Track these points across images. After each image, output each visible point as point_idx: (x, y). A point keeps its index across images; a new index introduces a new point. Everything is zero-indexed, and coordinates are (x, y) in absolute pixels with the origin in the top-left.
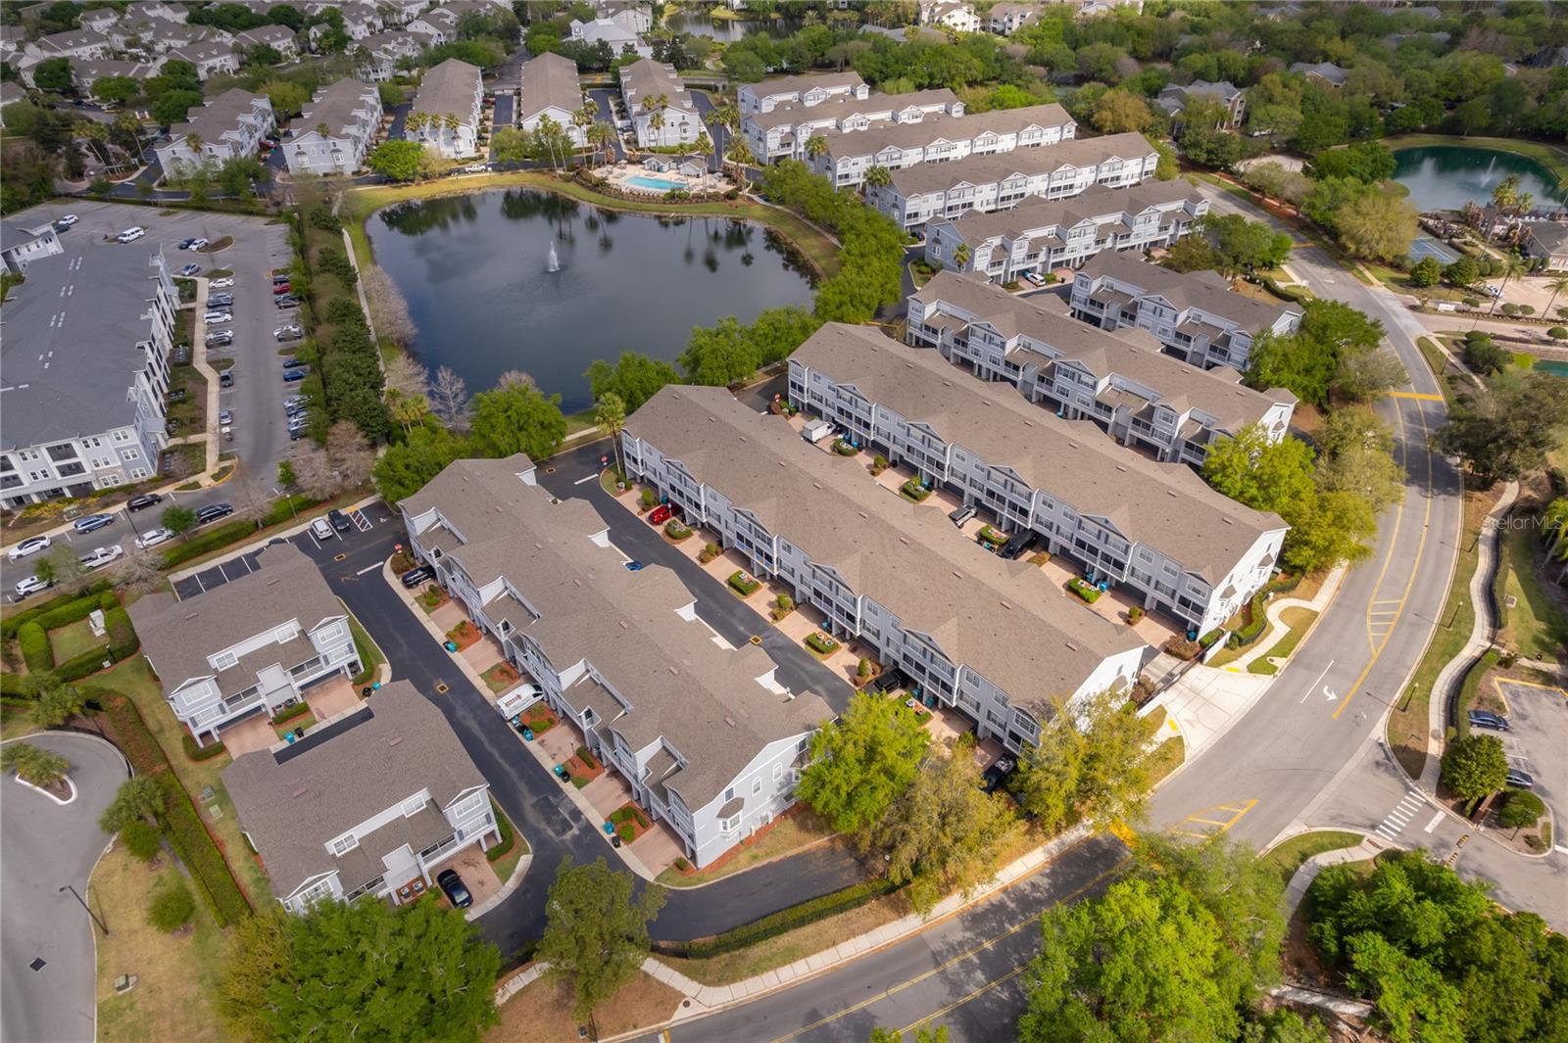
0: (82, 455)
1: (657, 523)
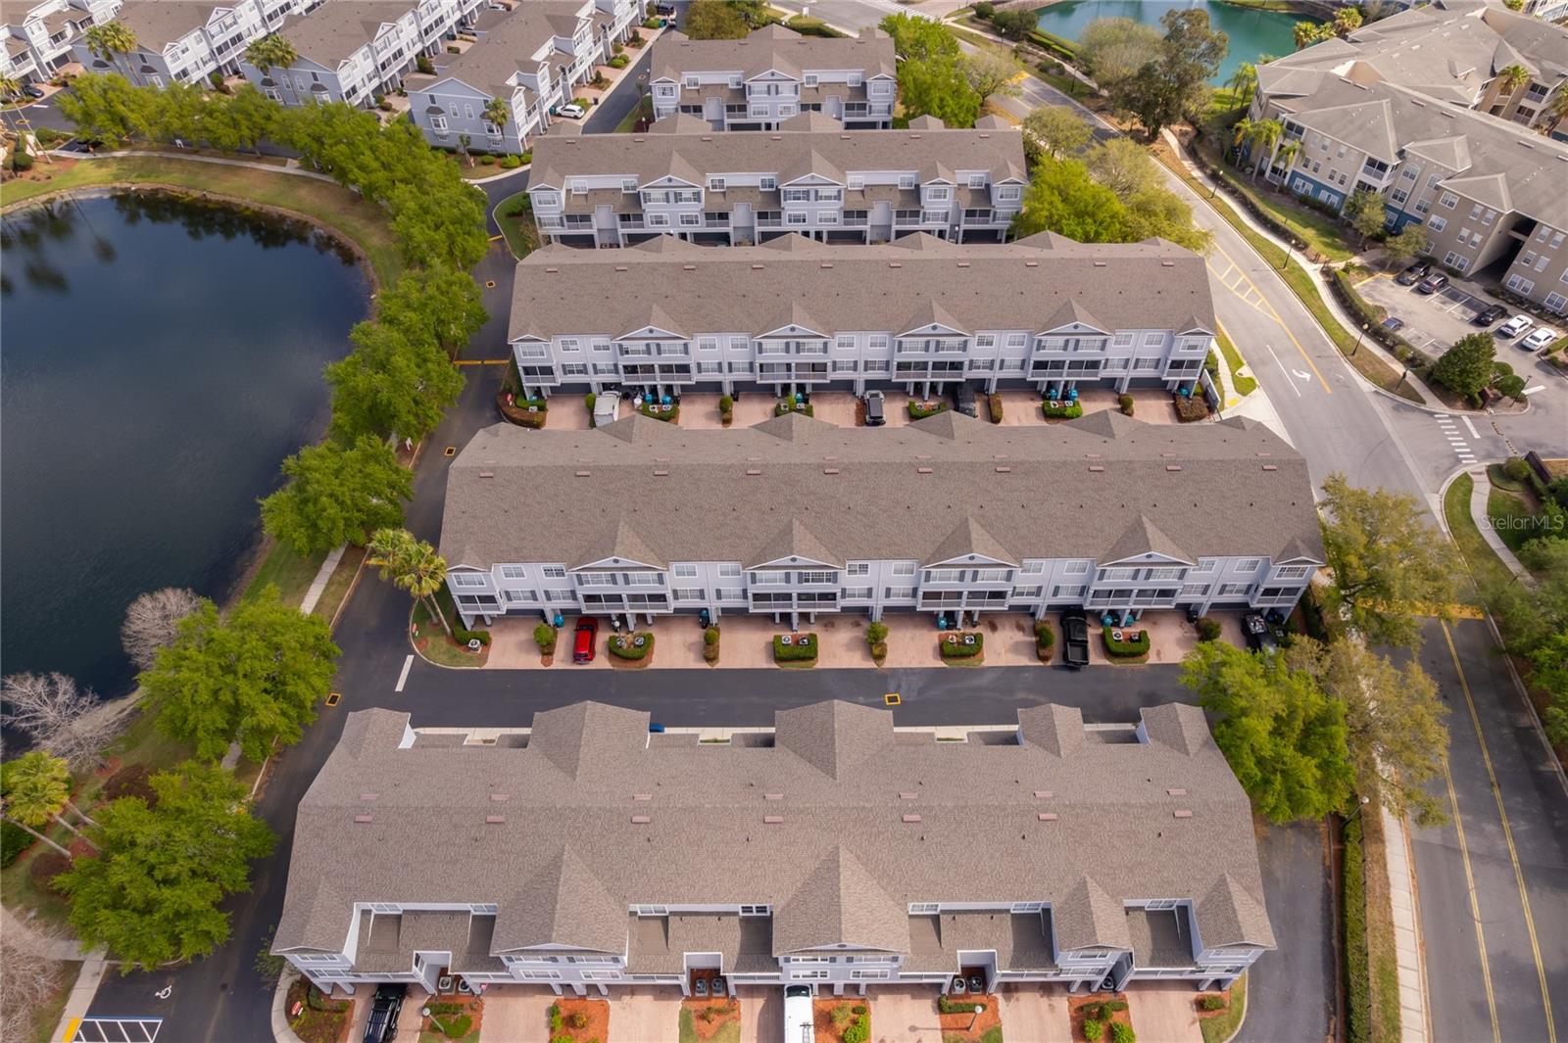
1: (590, 657)
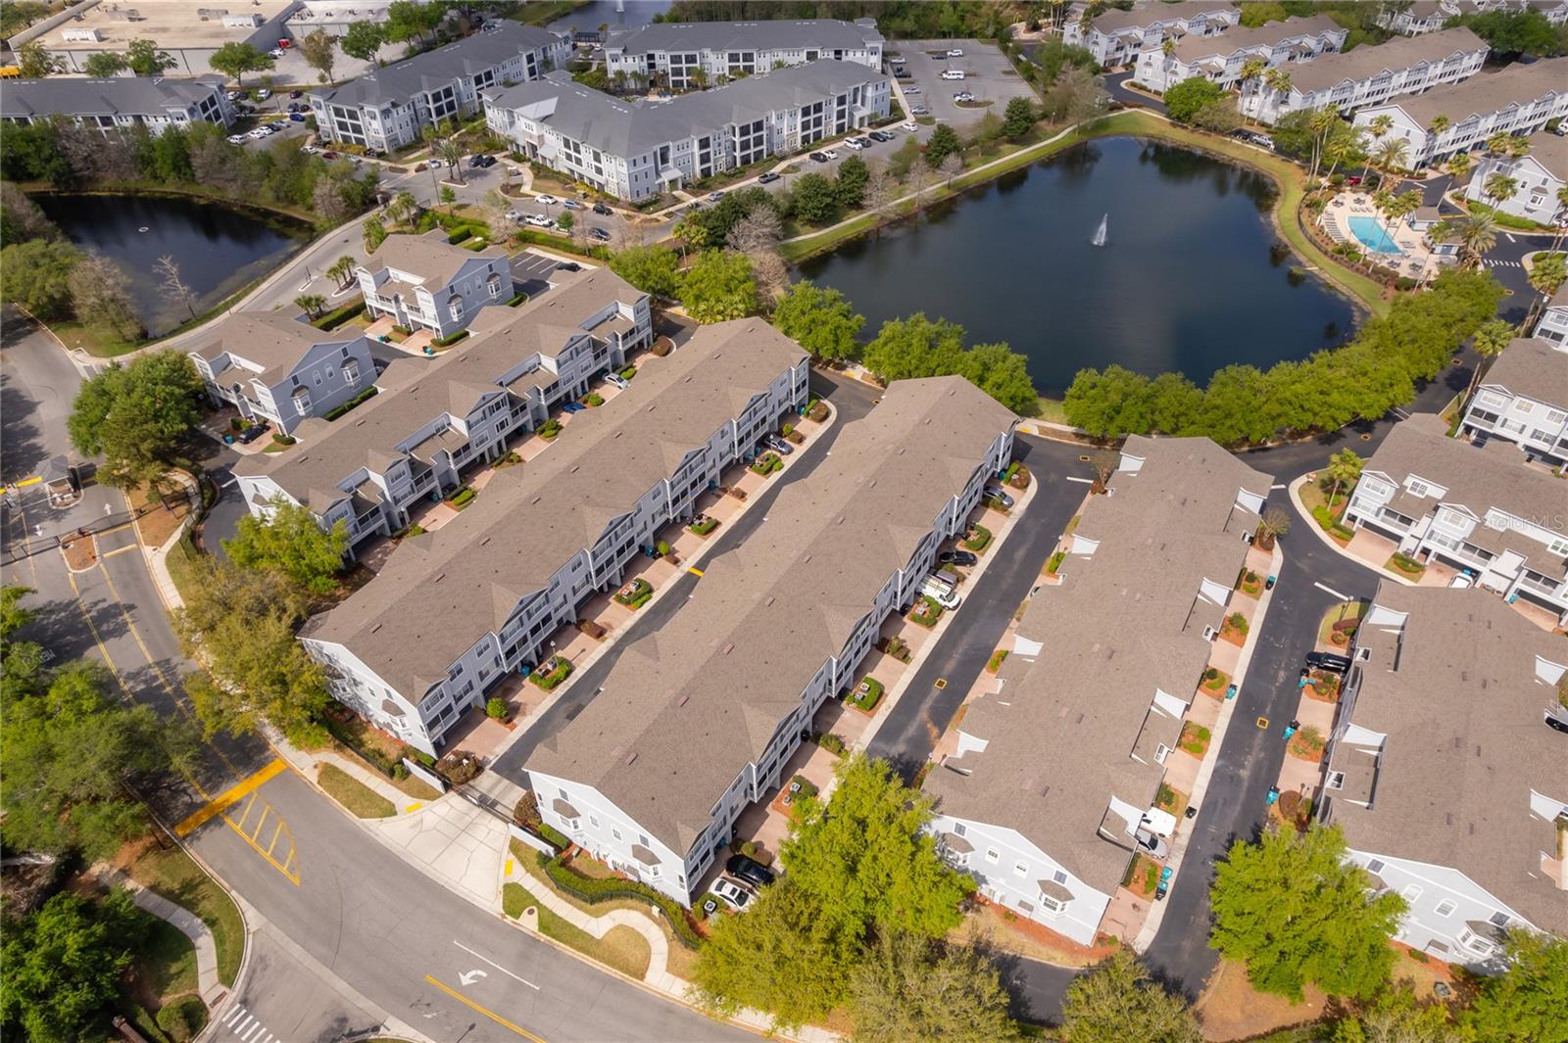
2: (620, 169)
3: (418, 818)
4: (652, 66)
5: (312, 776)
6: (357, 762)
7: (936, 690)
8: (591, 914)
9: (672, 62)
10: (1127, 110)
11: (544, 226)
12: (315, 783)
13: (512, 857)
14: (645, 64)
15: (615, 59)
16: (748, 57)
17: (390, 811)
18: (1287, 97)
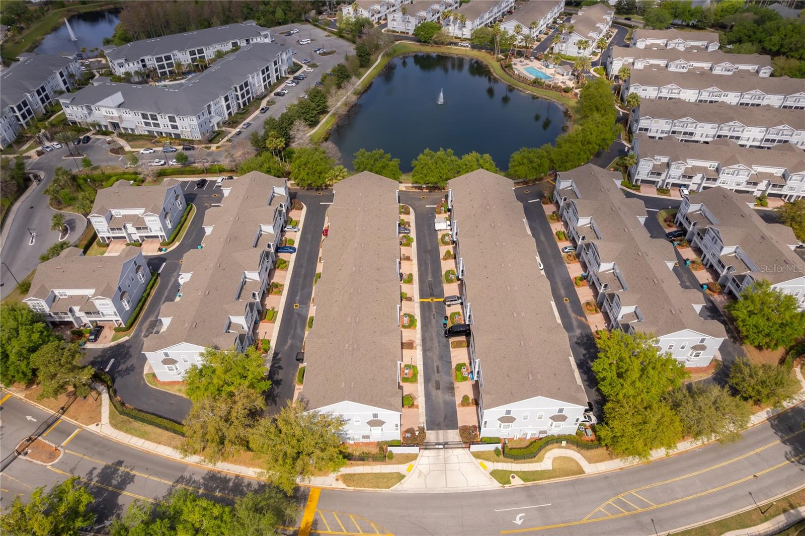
0: (178, 123)
2: (192, 122)
3: (417, 471)
4: (144, 66)
5: (341, 485)
6: (358, 465)
7: (567, 303)
8: (538, 462)
9: (157, 62)
10: (397, 43)
11: (162, 165)
12: (346, 487)
13: (480, 461)
14: (140, 65)
15: (121, 65)
16: (201, 51)
17: (400, 477)
18: (464, 24)
